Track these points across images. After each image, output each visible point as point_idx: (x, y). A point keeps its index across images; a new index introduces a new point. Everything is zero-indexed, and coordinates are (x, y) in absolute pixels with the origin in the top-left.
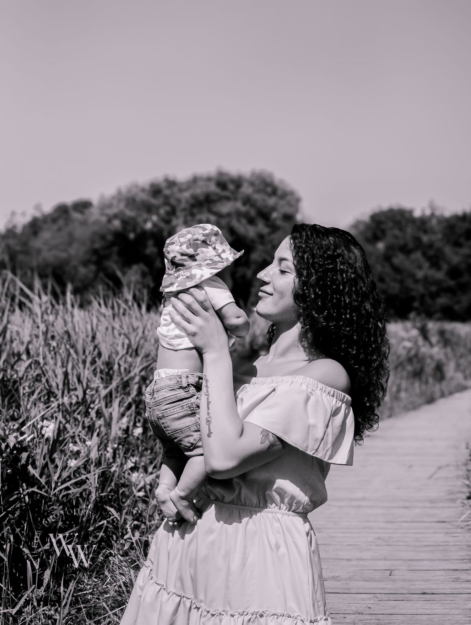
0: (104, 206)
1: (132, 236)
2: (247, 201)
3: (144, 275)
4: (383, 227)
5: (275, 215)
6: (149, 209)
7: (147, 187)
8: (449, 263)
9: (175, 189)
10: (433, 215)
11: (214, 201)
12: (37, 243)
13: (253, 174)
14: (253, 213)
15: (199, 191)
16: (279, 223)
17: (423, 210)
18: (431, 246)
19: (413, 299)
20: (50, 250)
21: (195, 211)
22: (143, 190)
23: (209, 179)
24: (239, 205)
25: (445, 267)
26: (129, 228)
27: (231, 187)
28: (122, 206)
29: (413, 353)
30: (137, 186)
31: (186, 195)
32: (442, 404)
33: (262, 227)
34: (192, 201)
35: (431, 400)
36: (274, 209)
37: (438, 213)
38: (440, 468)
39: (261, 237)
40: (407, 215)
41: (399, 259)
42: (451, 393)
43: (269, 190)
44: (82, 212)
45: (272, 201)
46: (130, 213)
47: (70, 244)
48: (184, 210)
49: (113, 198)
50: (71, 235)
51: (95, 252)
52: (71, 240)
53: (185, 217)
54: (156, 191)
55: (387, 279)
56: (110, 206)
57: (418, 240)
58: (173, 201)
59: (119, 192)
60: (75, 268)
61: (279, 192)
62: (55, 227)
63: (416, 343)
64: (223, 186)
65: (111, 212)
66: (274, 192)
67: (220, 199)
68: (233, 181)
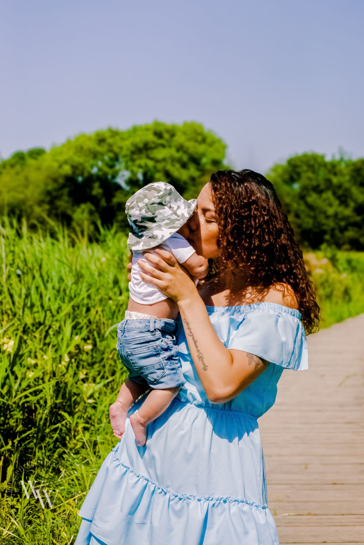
0: (57, 152)
1: (80, 179)
2: (180, 148)
3: (91, 213)
4: (298, 170)
5: (204, 160)
6: (95, 155)
7: (93, 136)
8: (355, 201)
9: (118, 138)
10: (342, 160)
11: (151, 149)
13: (185, 124)
14: (185, 158)
15: (139, 140)
16: (208, 167)
17: (333, 156)
18: (340, 186)
19: (324, 232)
20: (9, 191)
21: (135, 157)
22: (90, 139)
23: (147, 129)
24: (173, 152)
25: (352, 204)
26: (78, 172)
27: (166, 136)
28: (71, 153)
29: (324, 278)
30: (84, 136)
31: (127, 143)
32: (349, 323)
33: (193, 171)
34: (132, 148)
35: (340, 320)
36: (203, 155)
37: (346, 158)
38: (348, 377)
39: (193, 179)
40: (319, 160)
41: (312, 198)
42: (357, 313)
43: (200, 138)
44: (36, 159)
45: (201, 148)
46: (78, 159)
47: (26, 186)
48: (125, 156)
49: (64, 146)
50: (26, 178)
51: (48, 193)
52: (27, 182)
53: (127, 162)
54: (101, 141)
55: (302, 216)
56: (61, 153)
57: (328, 181)
58: (116, 149)
59: (69, 141)
60: (31, 207)
61: (209, 141)
62: (13, 171)
63: (326, 270)
64: (159, 135)
65: (62, 158)
66: (204, 140)
67: (157, 146)
68: (168, 131)
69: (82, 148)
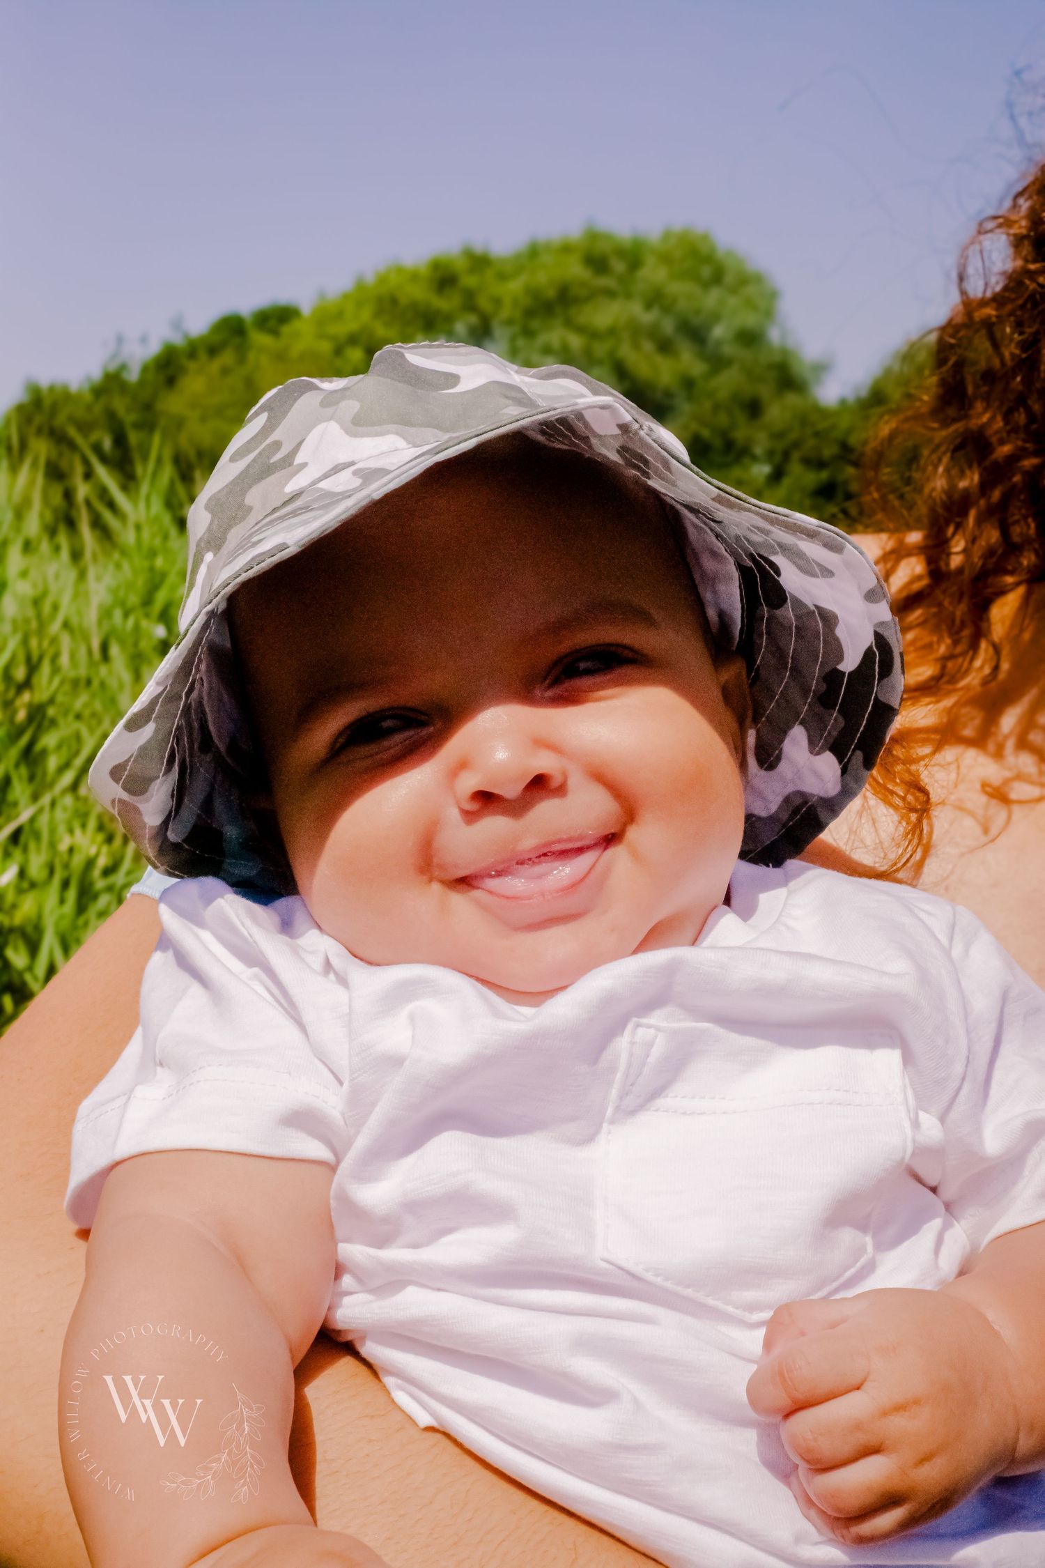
0: (327, 315)
2: (655, 299)
5: (719, 332)
7: (424, 270)
9: (490, 274)
11: (579, 301)
12: (173, 404)
13: (667, 235)
14: (668, 326)
15: (544, 278)
16: (728, 350)
20: (203, 419)
21: (535, 324)
22: (414, 277)
23: (566, 249)
24: (636, 310)
27: (619, 266)
28: (366, 315)
30: (400, 270)
31: (515, 287)
33: (688, 361)
34: (527, 302)
36: (716, 317)
39: (689, 384)
43: (706, 272)
44: (275, 333)
45: (711, 299)
46: (385, 332)
48: (509, 322)
49: (346, 296)
53: (513, 340)
54: (444, 278)
56: (339, 315)
58: (483, 303)
59: (360, 285)
61: (729, 279)
62: (215, 366)
64: (597, 262)
65: (342, 329)
66: (717, 278)
67: (593, 295)
68: (621, 252)
69: (394, 301)
